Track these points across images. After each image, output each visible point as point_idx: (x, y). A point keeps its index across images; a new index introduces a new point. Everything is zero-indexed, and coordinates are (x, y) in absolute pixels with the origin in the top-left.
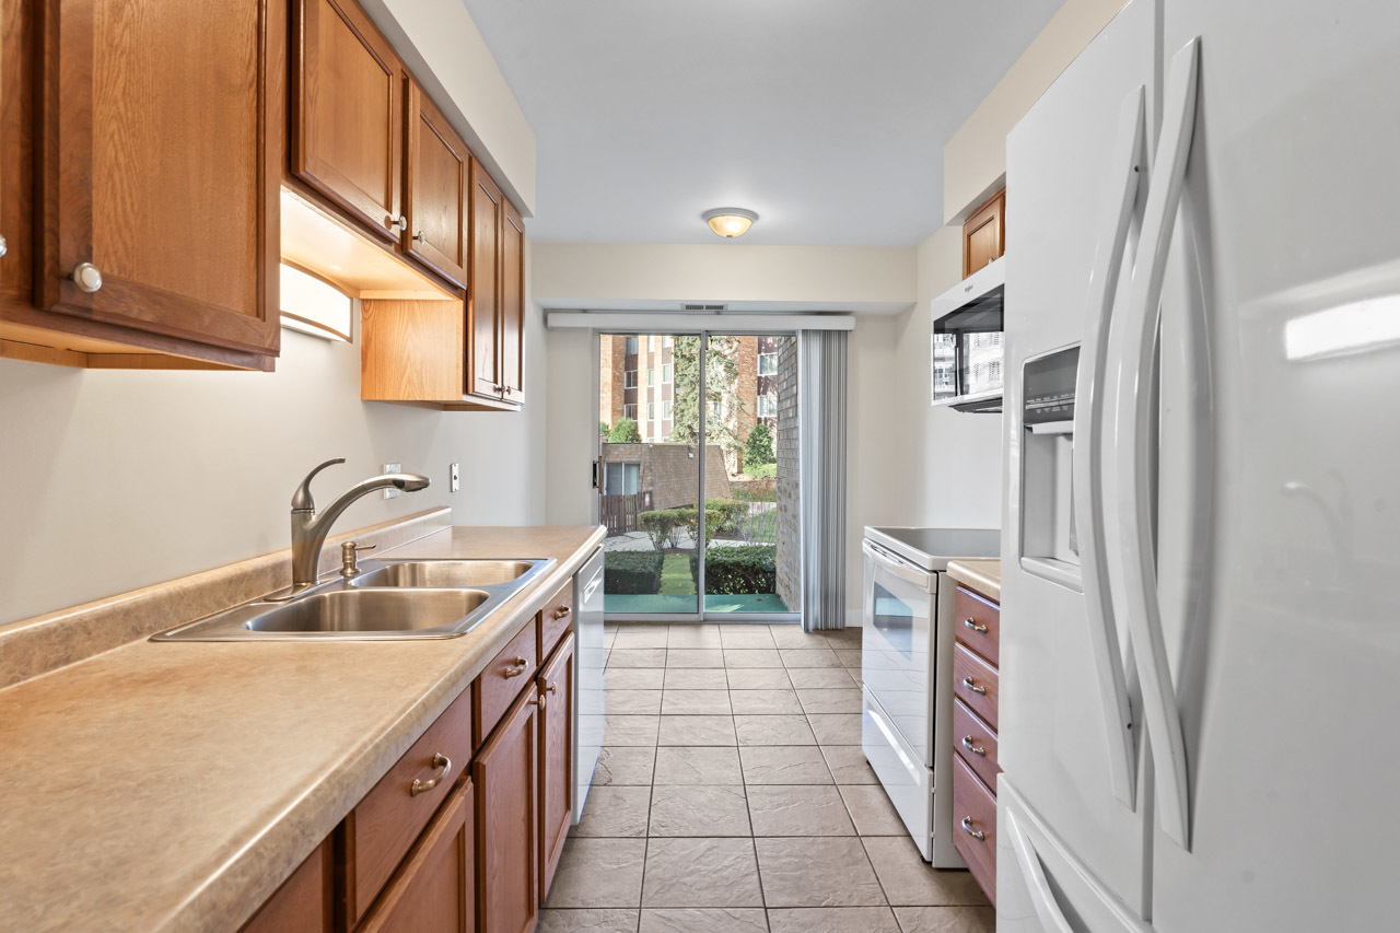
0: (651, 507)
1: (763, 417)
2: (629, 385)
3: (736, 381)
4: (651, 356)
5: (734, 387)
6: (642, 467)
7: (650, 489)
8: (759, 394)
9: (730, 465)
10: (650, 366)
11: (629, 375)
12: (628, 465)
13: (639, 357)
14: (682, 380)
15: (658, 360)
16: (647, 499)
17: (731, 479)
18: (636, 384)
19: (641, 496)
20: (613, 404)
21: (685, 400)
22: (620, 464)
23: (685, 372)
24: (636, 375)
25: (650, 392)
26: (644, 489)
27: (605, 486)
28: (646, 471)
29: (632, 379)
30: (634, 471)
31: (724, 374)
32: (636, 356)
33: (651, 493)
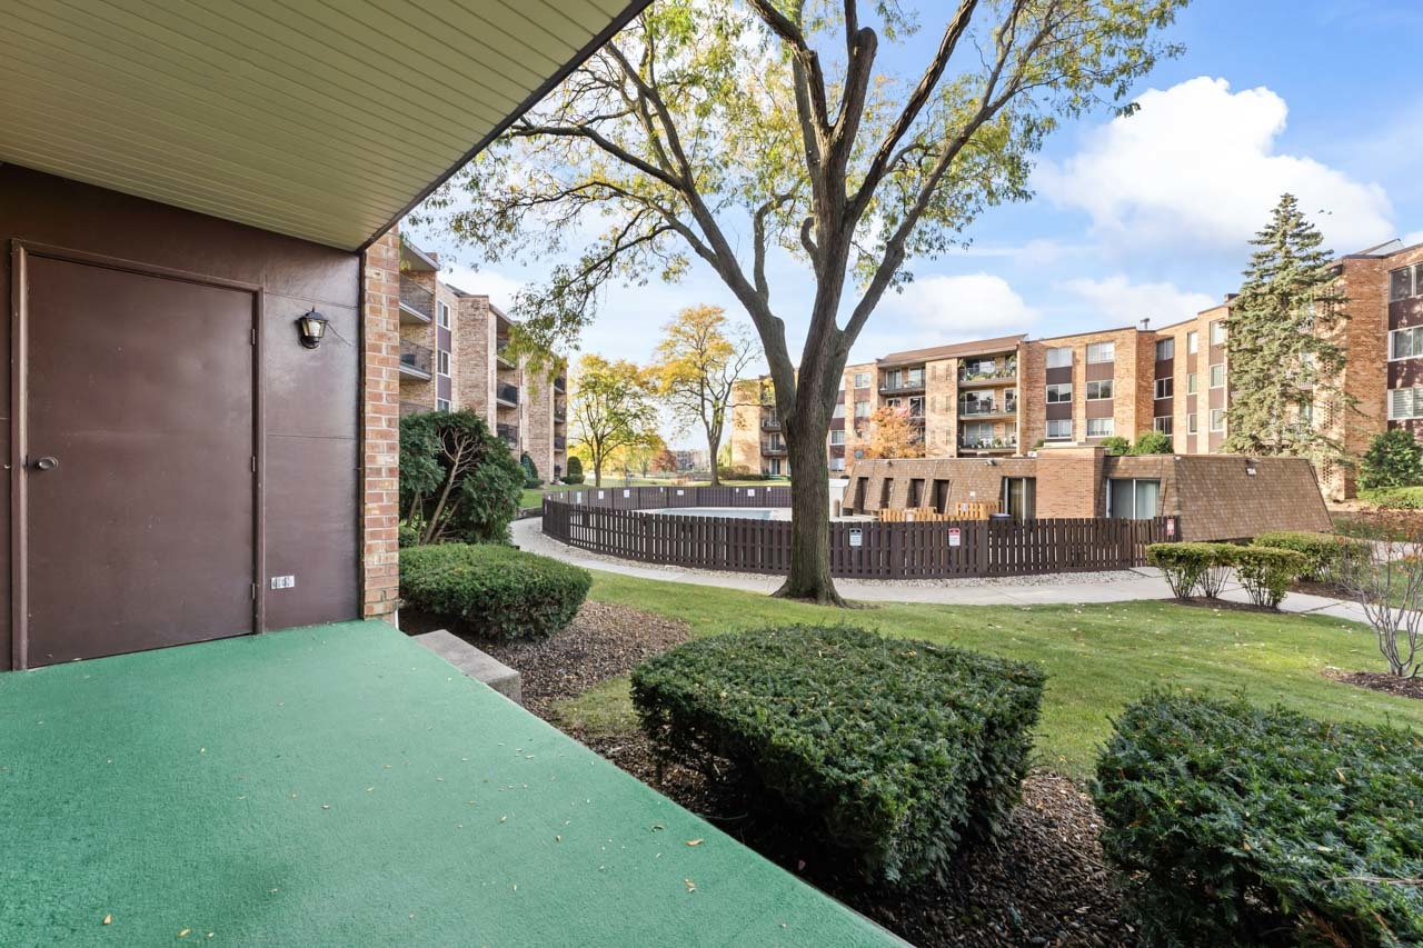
0: (1178, 537)
1: (1402, 419)
2: (1160, 394)
3: (1344, 371)
4: (1192, 361)
5: (1339, 382)
6: (1163, 486)
7: (1176, 513)
8: (1391, 385)
9: (1332, 486)
10: (1192, 369)
11: (1160, 384)
12: (1142, 483)
13: (1176, 361)
14: (1240, 378)
15: (1203, 362)
16: (1171, 526)
17: (1332, 507)
18: (1170, 391)
19: (1161, 522)
20: (1137, 417)
21: (1245, 404)
22: (1130, 481)
23: (1246, 368)
24: (1170, 384)
25: (1192, 402)
26: (1167, 513)
27: (1108, 508)
28: (1169, 490)
29: (1166, 388)
30: (1151, 489)
31: (1318, 366)
32: (1172, 360)
33: (1177, 520)
